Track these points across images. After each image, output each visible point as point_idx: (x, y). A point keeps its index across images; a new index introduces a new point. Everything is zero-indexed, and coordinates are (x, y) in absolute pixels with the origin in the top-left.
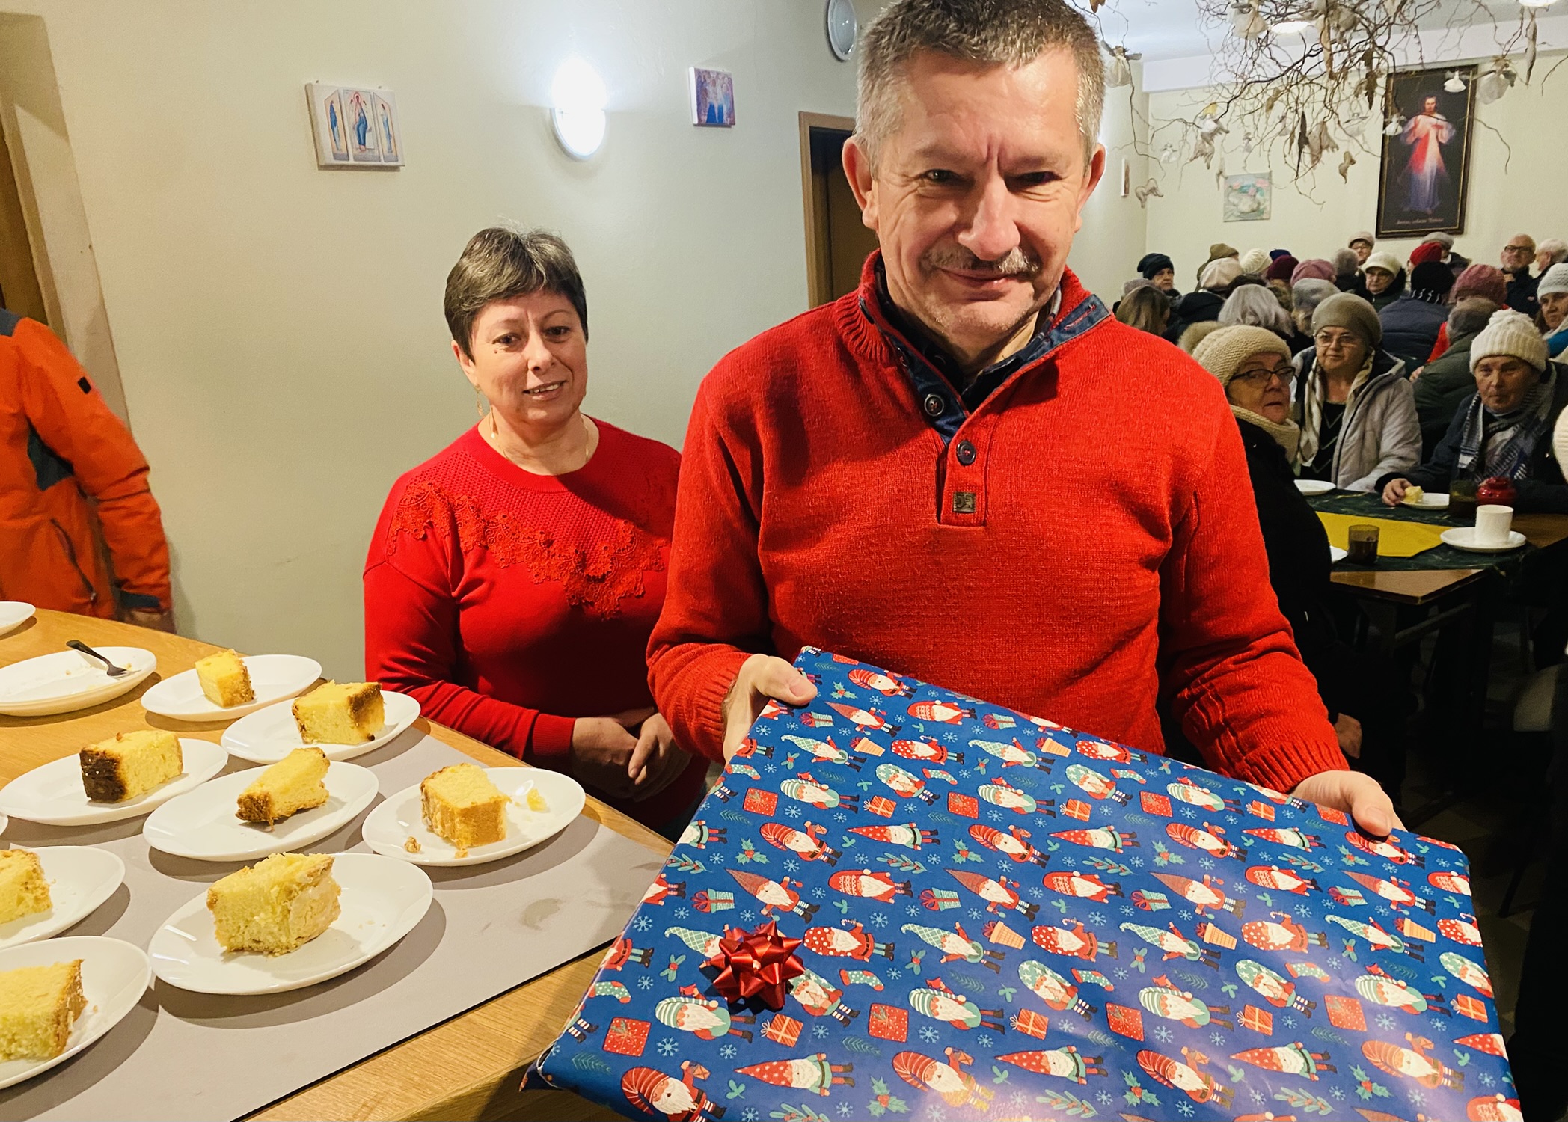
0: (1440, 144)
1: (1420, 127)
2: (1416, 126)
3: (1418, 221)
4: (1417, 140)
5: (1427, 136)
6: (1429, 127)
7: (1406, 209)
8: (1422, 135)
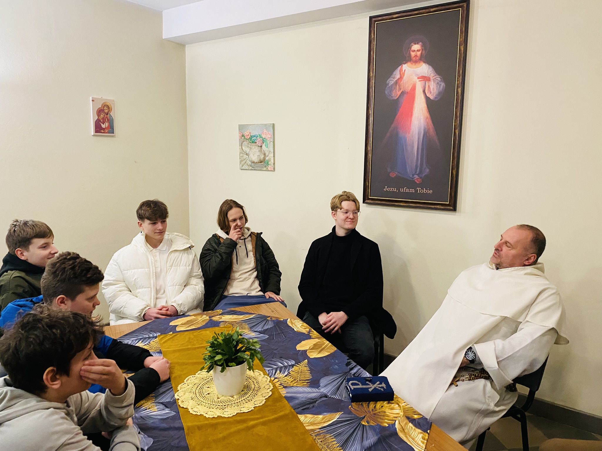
0: (427, 99)
1: (405, 78)
2: (401, 78)
3: (405, 190)
4: (403, 93)
5: (414, 88)
6: (415, 79)
7: (393, 175)
8: (408, 88)
